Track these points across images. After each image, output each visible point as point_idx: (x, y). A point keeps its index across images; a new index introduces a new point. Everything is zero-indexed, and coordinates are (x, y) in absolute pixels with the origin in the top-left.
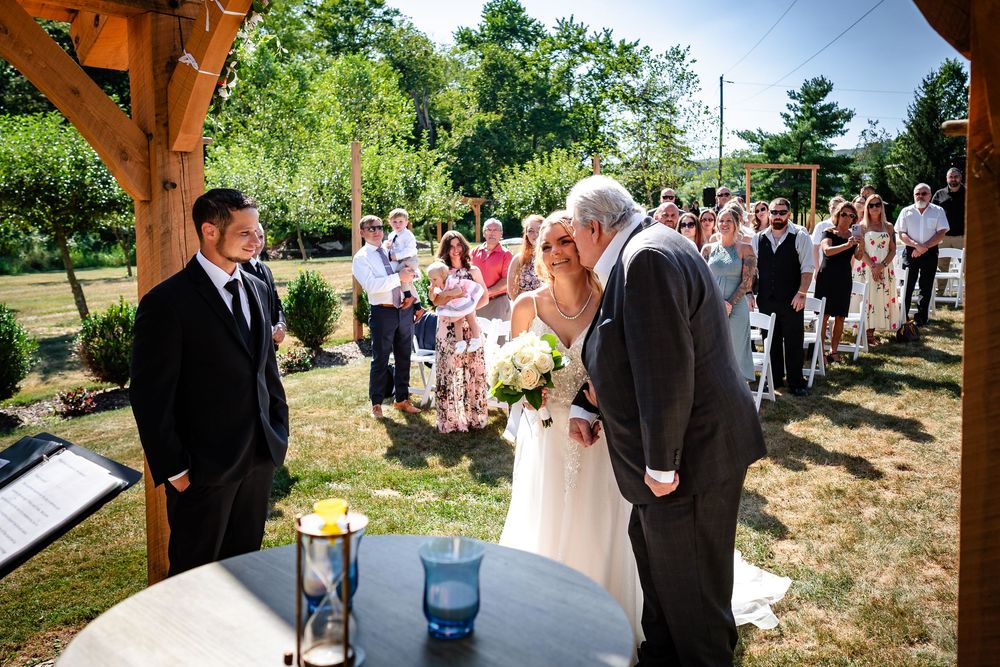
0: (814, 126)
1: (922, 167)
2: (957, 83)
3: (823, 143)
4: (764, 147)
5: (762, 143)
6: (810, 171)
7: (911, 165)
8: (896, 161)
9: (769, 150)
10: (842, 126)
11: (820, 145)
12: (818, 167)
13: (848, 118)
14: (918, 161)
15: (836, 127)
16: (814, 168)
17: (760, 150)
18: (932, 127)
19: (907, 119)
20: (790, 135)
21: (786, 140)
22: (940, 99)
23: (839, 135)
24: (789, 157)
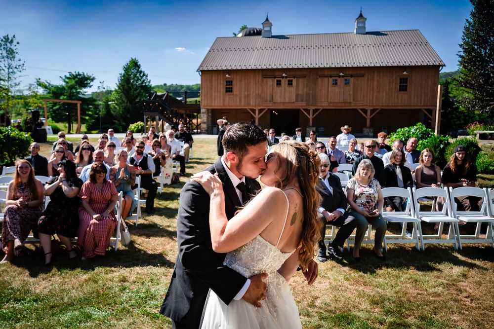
0: (76, 82)
1: (125, 104)
2: (137, 68)
3: (81, 91)
4: (51, 91)
5: (50, 89)
6: (77, 104)
7: (121, 103)
8: (113, 101)
9: (54, 93)
10: (89, 84)
11: (80, 92)
12: (80, 102)
13: (93, 80)
14: (124, 102)
15: (87, 84)
16: (79, 103)
17: (49, 93)
18: (128, 87)
19: (118, 83)
20: (65, 86)
21: (63, 88)
22: (130, 75)
23: (89, 87)
24: (65, 97)
